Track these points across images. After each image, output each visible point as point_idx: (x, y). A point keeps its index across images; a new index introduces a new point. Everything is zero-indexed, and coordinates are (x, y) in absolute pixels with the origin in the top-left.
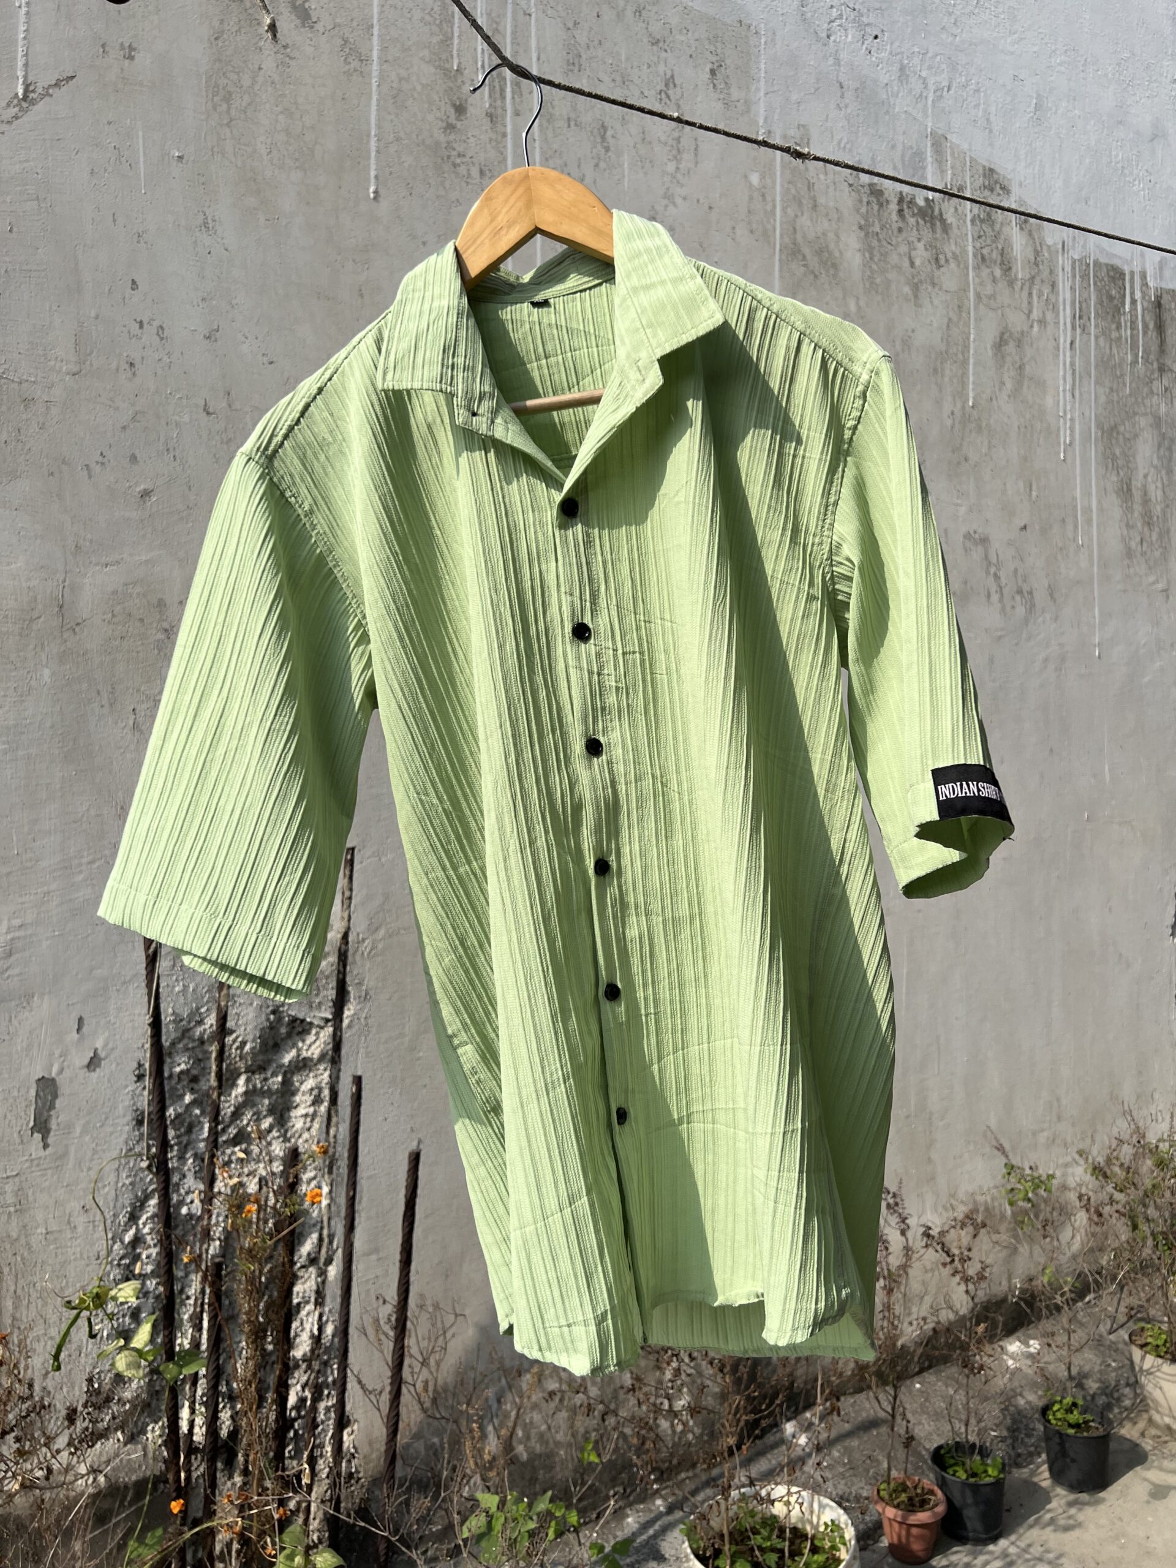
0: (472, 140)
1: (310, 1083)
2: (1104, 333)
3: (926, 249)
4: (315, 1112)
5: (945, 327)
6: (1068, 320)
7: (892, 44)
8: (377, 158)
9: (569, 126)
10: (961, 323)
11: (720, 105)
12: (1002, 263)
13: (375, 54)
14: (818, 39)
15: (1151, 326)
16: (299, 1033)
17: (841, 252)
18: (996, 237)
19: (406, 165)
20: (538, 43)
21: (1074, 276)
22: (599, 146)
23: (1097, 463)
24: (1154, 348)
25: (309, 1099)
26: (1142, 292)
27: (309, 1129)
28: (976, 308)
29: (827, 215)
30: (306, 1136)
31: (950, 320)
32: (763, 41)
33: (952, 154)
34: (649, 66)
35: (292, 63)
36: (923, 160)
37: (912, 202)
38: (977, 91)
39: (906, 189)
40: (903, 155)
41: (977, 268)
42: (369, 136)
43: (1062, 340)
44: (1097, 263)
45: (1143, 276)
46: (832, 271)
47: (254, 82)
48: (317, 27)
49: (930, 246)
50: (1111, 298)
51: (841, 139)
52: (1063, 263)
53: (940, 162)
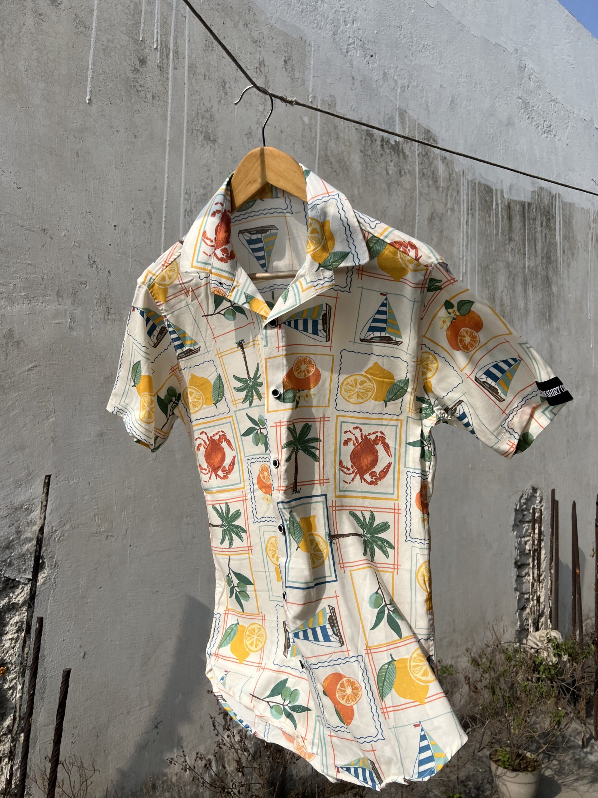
0: (149, 79)
1: (16, 619)
2: (482, 219)
3: (395, 166)
4: (18, 636)
5: (403, 207)
6: (465, 210)
7: (380, 61)
8: (92, 82)
9: (205, 79)
10: (412, 206)
11: (289, 79)
12: (433, 178)
13: (94, 25)
14: (342, 53)
15: (505, 217)
16: (11, 588)
17: (350, 162)
18: (430, 164)
19: (109, 87)
20: (189, 33)
21: (468, 188)
22: (221, 92)
23: (478, 284)
24: (507, 228)
25: (15, 629)
26: (501, 200)
27: (13, 648)
28: (419, 199)
29: (344, 143)
30: (11, 652)
31: (406, 204)
32: (313, 49)
33: (409, 120)
34: (251, 54)
35: (43, 24)
36: (394, 121)
37: (388, 142)
38: (422, 90)
39: (385, 135)
40: (384, 118)
41: (420, 179)
42: (87, 69)
43: (462, 220)
44: (479, 183)
45: (502, 192)
46: (345, 172)
47: (20, 31)
48: (60, 6)
49: (397, 165)
50: (486, 201)
51: (352, 106)
52: (463, 181)
53: (403, 122)
